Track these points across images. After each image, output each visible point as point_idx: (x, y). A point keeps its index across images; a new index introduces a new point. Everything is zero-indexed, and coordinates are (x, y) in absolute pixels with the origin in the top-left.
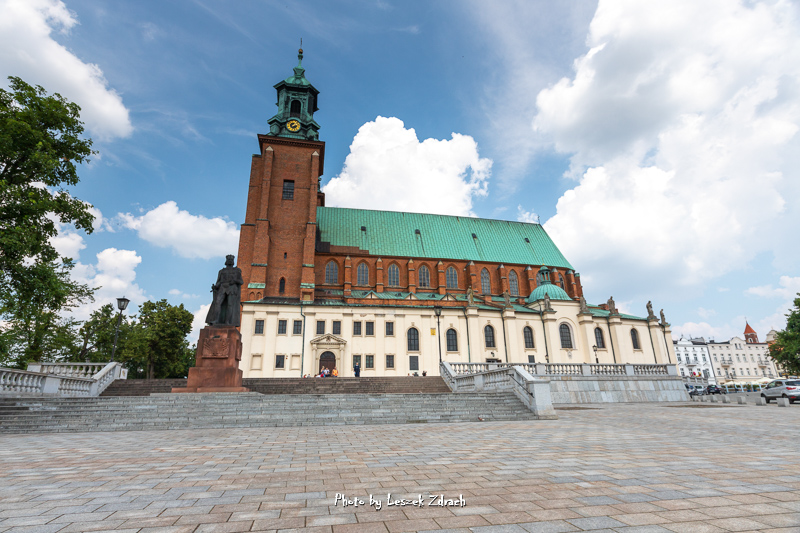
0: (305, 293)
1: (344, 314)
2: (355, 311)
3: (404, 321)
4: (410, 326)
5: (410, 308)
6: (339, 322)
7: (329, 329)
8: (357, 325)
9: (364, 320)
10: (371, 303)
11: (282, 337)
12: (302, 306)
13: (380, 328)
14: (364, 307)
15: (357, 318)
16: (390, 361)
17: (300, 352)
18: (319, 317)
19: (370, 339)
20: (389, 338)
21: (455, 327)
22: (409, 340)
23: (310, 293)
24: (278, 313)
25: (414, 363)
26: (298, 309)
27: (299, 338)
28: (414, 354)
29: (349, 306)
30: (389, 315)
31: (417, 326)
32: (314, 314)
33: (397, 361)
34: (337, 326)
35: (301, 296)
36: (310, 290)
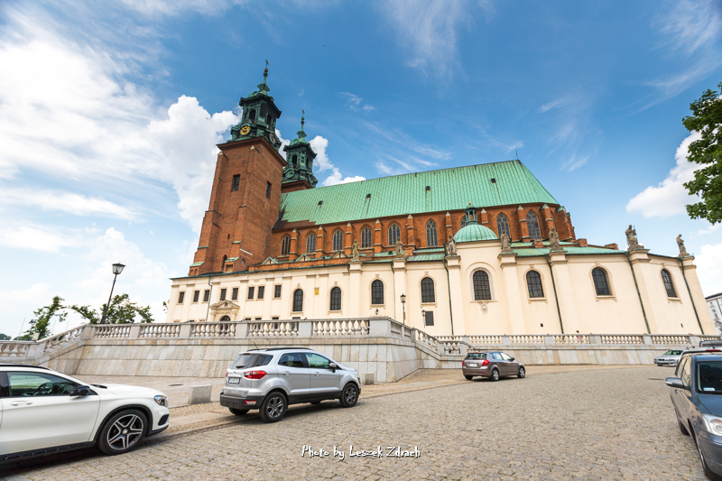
1: (241, 281)
2: (250, 277)
3: (291, 283)
4: (296, 287)
5: (297, 270)
6: (237, 289)
7: (229, 296)
8: (251, 289)
9: (256, 285)
11: (194, 305)
12: (210, 277)
13: (269, 292)
14: (257, 273)
15: (251, 284)
17: (205, 317)
18: (223, 286)
19: (260, 302)
20: (277, 300)
21: (339, 285)
22: (294, 301)
24: (193, 285)
26: (206, 281)
27: (206, 305)
28: (297, 315)
29: (244, 274)
30: (278, 279)
31: (302, 287)
32: (219, 283)
34: (236, 292)
35: (225, 269)
36: (231, 263)
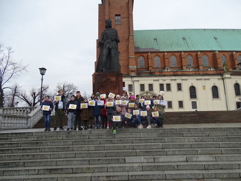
1: (154, 80)
2: (160, 78)
3: (187, 82)
4: (190, 85)
5: (189, 75)
6: (152, 85)
7: (147, 88)
8: (161, 87)
9: (165, 83)
10: (168, 74)
12: (132, 77)
13: (174, 87)
14: (164, 76)
15: (161, 82)
16: (181, 104)
18: (142, 82)
19: (169, 92)
20: (180, 92)
21: (217, 85)
22: (191, 93)
23: (134, 71)
25: (194, 105)
26: (130, 79)
28: (194, 100)
29: (156, 76)
30: (179, 80)
31: (195, 85)
32: (138, 81)
33: (185, 104)
34: (151, 86)
35: (130, 73)
36: (134, 69)
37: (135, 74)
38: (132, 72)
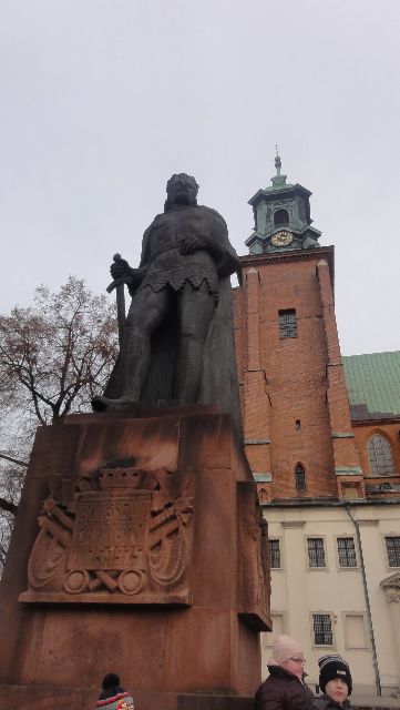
0: (346, 485)
11: (318, 575)
12: (347, 506)
17: (361, 608)
18: (389, 529)
23: (357, 485)
24: (302, 524)
27: (353, 577)
32: (376, 522)
35: (340, 491)
36: (356, 479)
37: (360, 494)
38: (347, 490)
